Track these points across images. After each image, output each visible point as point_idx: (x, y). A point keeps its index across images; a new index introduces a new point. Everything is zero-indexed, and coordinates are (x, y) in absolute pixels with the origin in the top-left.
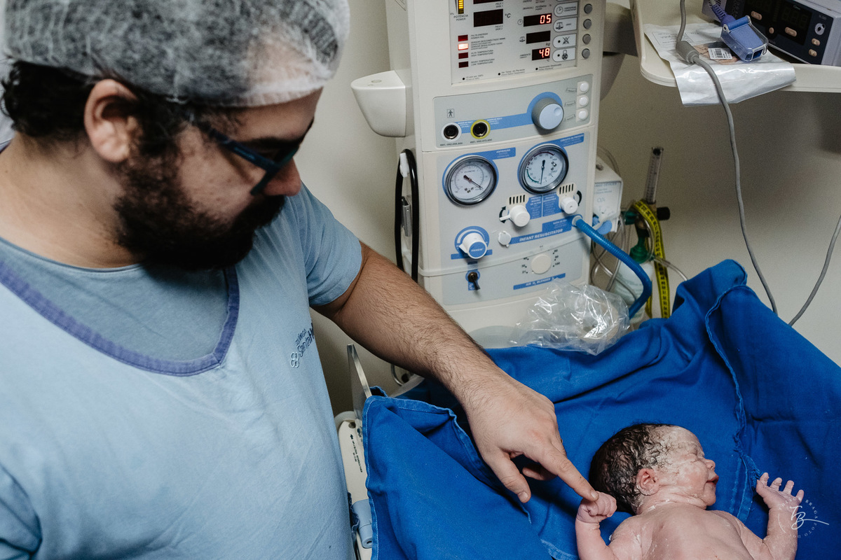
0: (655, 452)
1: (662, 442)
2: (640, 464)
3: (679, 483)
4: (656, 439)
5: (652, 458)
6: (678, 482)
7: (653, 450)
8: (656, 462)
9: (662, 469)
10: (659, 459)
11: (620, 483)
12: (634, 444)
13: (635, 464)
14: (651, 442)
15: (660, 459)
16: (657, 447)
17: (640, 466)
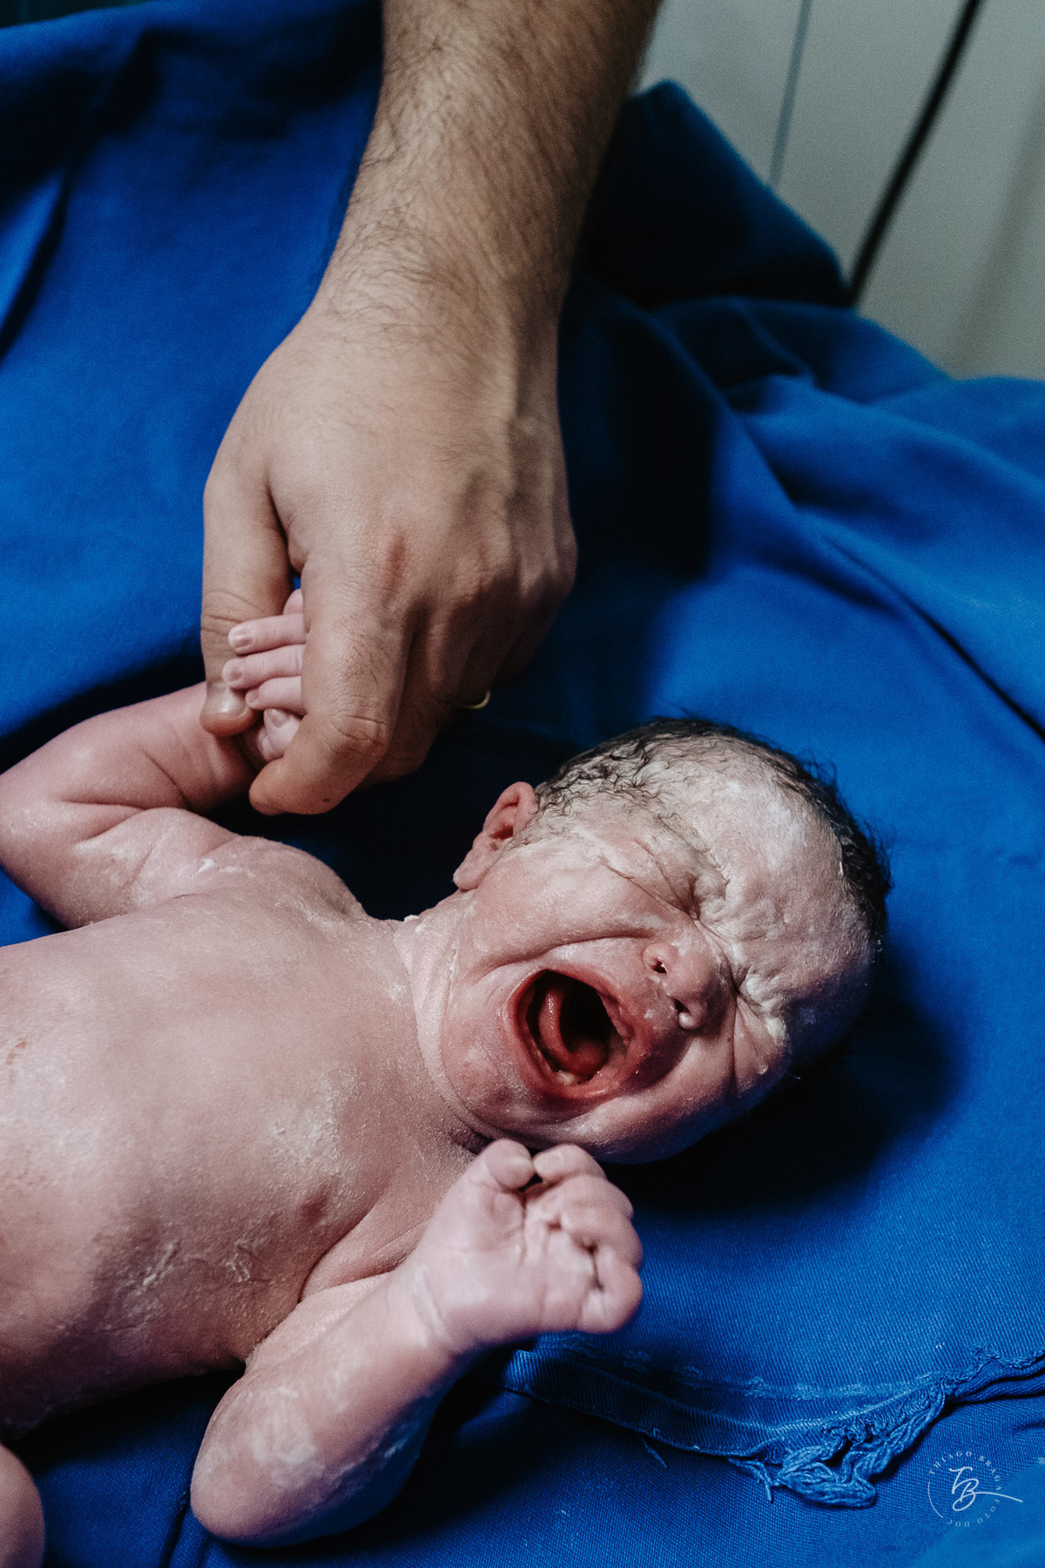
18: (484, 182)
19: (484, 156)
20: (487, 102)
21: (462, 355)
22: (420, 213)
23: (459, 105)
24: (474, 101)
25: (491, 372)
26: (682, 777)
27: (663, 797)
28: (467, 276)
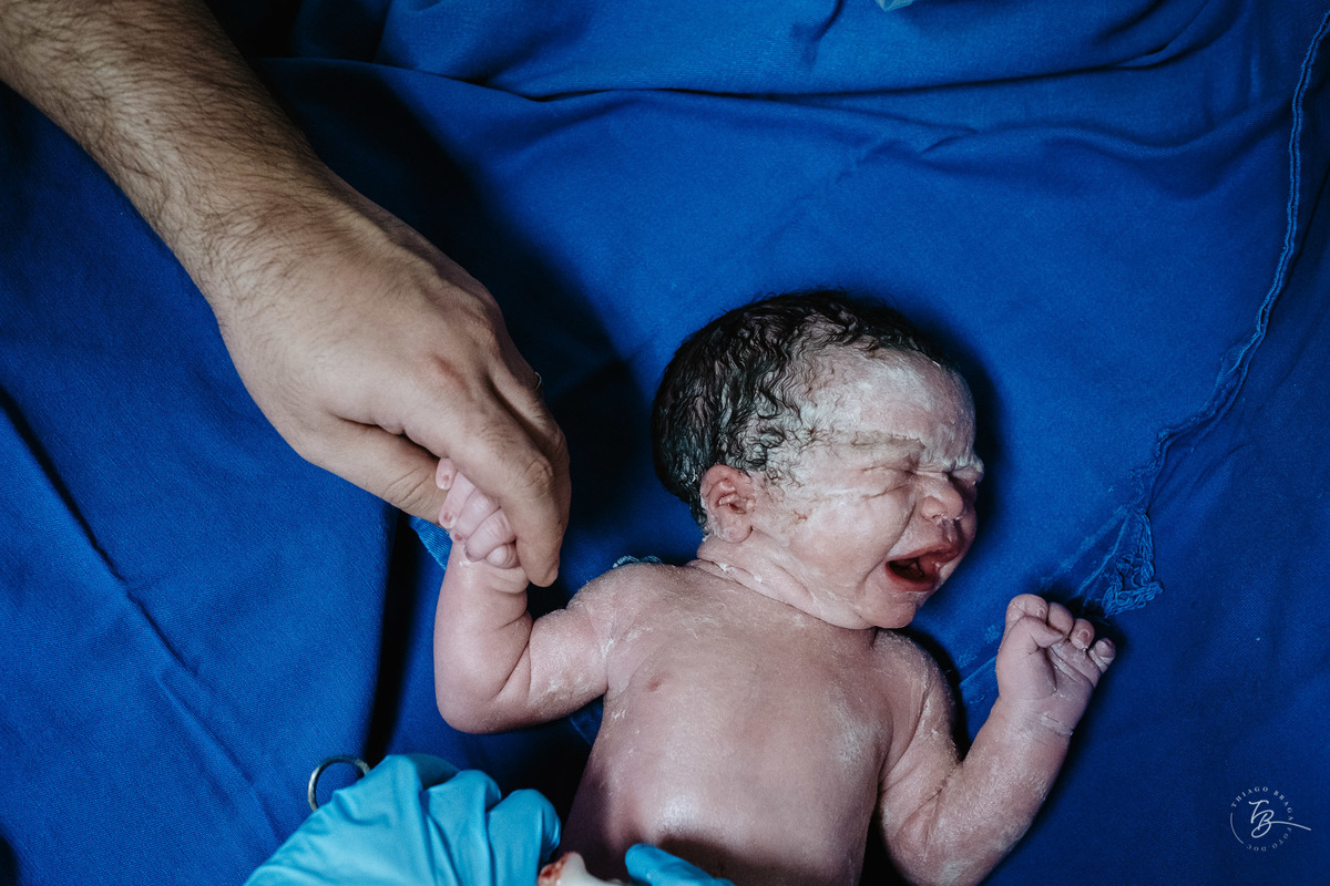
0: (773, 431)
1: (807, 411)
2: (724, 447)
3: (794, 548)
4: (796, 392)
5: (758, 448)
6: (792, 541)
7: (773, 422)
8: (761, 463)
9: (771, 489)
10: (776, 457)
11: (680, 468)
12: (735, 379)
13: (715, 441)
14: (777, 394)
15: (778, 458)
16: (785, 420)
17: (723, 453)
18: (224, 144)
19: (206, 131)
20: (170, 99)
21: (329, 239)
22: (219, 200)
23: (157, 119)
24: (162, 107)
25: (348, 229)
26: (833, 406)
27: (838, 427)
28: (280, 200)
